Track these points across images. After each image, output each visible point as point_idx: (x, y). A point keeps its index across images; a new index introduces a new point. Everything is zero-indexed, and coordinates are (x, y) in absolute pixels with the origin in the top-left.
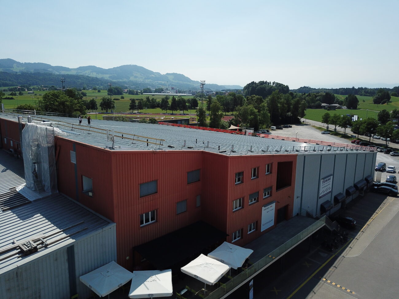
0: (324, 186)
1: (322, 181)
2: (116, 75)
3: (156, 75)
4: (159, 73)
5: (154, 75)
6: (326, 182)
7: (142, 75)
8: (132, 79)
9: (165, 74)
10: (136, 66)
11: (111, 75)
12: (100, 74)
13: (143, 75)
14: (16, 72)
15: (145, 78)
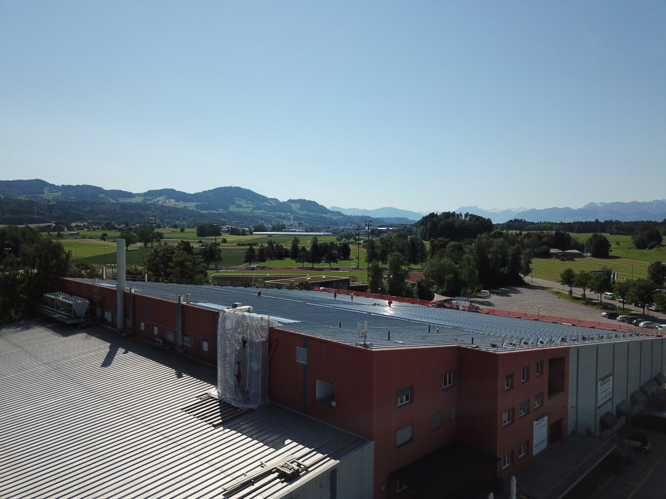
0: (602, 391)
1: (600, 382)
2: (206, 203)
3: (271, 204)
4: (277, 200)
5: (269, 202)
6: (605, 385)
7: (248, 203)
8: (232, 209)
9: (286, 201)
10: (239, 188)
11: (198, 203)
12: (181, 202)
13: (250, 202)
14: (49, 201)
15: (255, 208)
